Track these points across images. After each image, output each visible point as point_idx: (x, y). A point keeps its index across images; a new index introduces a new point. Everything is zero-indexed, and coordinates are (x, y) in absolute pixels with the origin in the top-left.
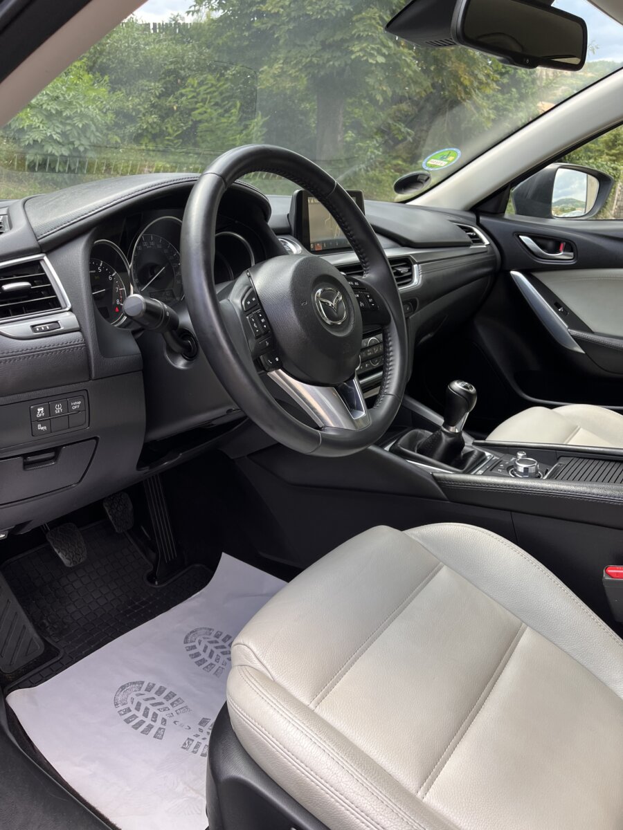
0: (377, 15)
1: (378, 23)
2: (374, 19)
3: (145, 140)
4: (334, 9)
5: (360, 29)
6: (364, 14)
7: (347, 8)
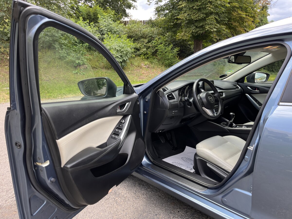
2: (213, 18)
3: (142, 56)
4: (200, 17)
5: (208, 21)
6: (209, 17)
7: (204, 16)
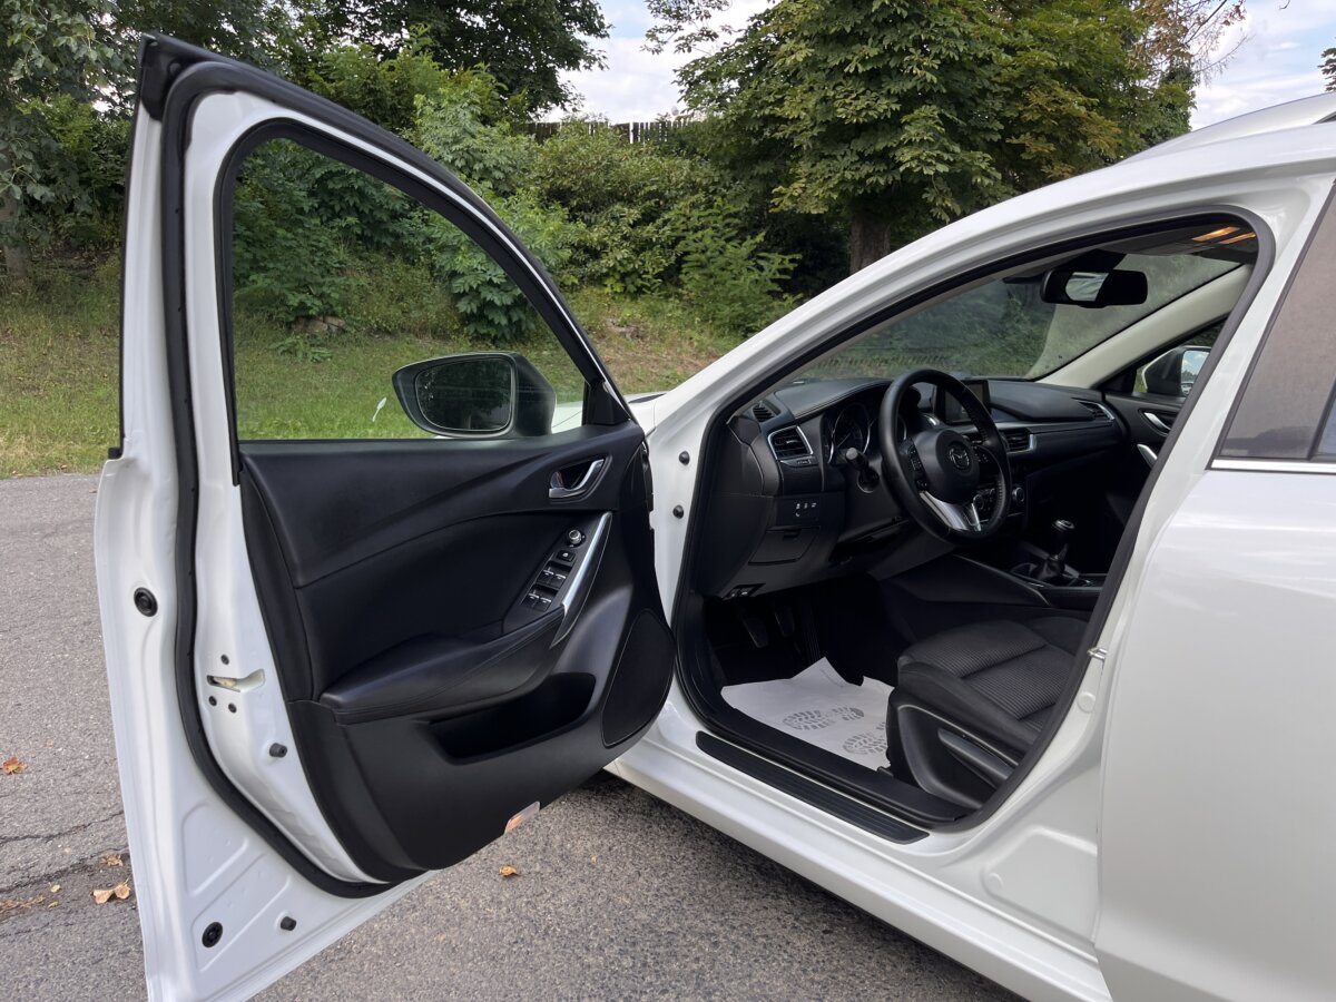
0: (936, 113)
1: (937, 124)
2: (934, 119)
4: (875, 110)
5: (911, 132)
6: (916, 112)
7: (894, 107)
